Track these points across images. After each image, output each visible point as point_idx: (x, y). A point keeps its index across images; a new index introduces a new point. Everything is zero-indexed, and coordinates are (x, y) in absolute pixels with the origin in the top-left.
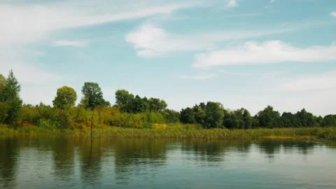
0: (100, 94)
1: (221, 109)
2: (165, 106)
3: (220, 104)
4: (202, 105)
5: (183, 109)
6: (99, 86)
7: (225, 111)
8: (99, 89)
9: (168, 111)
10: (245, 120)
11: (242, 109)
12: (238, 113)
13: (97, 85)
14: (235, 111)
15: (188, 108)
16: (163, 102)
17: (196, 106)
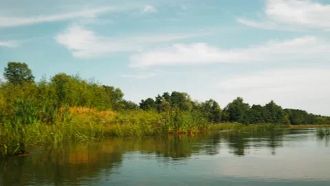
0: (30, 78)
1: (188, 101)
2: (121, 95)
3: (186, 95)
4: (166, 95)
5: (142, 101)
6: (29, 67)
7: (192, 103)
8: (29, 71)
9: (125, 102)
10: (214, 113)
11: (211, 101)
12: (206, 105)
13: (25, 66)
14: (203, 103)
15: (149, 99)
16: (118, 90)
17: (159, 97)
